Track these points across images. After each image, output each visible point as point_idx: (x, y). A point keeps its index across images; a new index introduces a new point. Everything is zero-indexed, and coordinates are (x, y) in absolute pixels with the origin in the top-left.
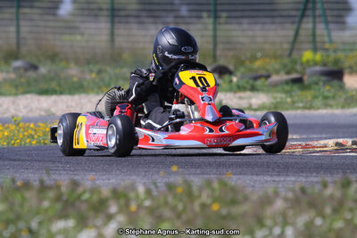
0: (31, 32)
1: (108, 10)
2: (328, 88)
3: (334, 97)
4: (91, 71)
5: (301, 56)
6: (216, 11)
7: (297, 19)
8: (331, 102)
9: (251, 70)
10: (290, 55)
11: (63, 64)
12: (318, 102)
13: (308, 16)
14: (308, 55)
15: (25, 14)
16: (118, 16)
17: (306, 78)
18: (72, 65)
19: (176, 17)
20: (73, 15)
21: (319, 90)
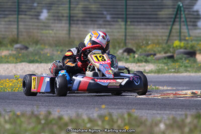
0: (24, 28)
1: (67, 17)
2: (187, 61)
3: (190, 67)
4: (58, 50)
5: (173, 43)
6: (126, 18)
7: (171, 23)
8: (189, 69)
9: (145, 51)
10: (167, 43)
11: (42, 46)
12: (182, 69)
13: (178, 21)
14: (177, 43)
15: (21, 18)
16: (73, 20)
17: (175, 56)
18: (47, 47)
19: (104, 21)
20: (48, 19)
21: (183, 62)
